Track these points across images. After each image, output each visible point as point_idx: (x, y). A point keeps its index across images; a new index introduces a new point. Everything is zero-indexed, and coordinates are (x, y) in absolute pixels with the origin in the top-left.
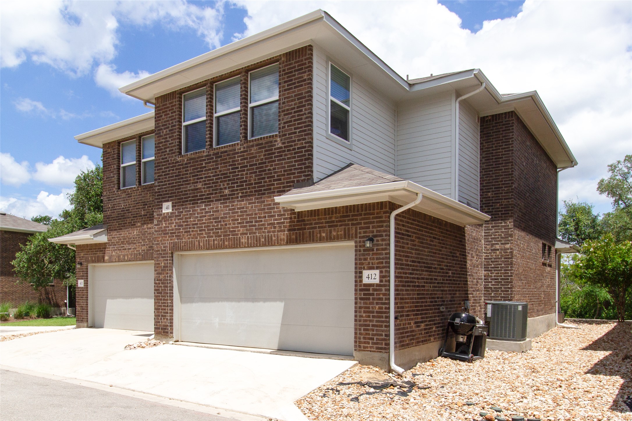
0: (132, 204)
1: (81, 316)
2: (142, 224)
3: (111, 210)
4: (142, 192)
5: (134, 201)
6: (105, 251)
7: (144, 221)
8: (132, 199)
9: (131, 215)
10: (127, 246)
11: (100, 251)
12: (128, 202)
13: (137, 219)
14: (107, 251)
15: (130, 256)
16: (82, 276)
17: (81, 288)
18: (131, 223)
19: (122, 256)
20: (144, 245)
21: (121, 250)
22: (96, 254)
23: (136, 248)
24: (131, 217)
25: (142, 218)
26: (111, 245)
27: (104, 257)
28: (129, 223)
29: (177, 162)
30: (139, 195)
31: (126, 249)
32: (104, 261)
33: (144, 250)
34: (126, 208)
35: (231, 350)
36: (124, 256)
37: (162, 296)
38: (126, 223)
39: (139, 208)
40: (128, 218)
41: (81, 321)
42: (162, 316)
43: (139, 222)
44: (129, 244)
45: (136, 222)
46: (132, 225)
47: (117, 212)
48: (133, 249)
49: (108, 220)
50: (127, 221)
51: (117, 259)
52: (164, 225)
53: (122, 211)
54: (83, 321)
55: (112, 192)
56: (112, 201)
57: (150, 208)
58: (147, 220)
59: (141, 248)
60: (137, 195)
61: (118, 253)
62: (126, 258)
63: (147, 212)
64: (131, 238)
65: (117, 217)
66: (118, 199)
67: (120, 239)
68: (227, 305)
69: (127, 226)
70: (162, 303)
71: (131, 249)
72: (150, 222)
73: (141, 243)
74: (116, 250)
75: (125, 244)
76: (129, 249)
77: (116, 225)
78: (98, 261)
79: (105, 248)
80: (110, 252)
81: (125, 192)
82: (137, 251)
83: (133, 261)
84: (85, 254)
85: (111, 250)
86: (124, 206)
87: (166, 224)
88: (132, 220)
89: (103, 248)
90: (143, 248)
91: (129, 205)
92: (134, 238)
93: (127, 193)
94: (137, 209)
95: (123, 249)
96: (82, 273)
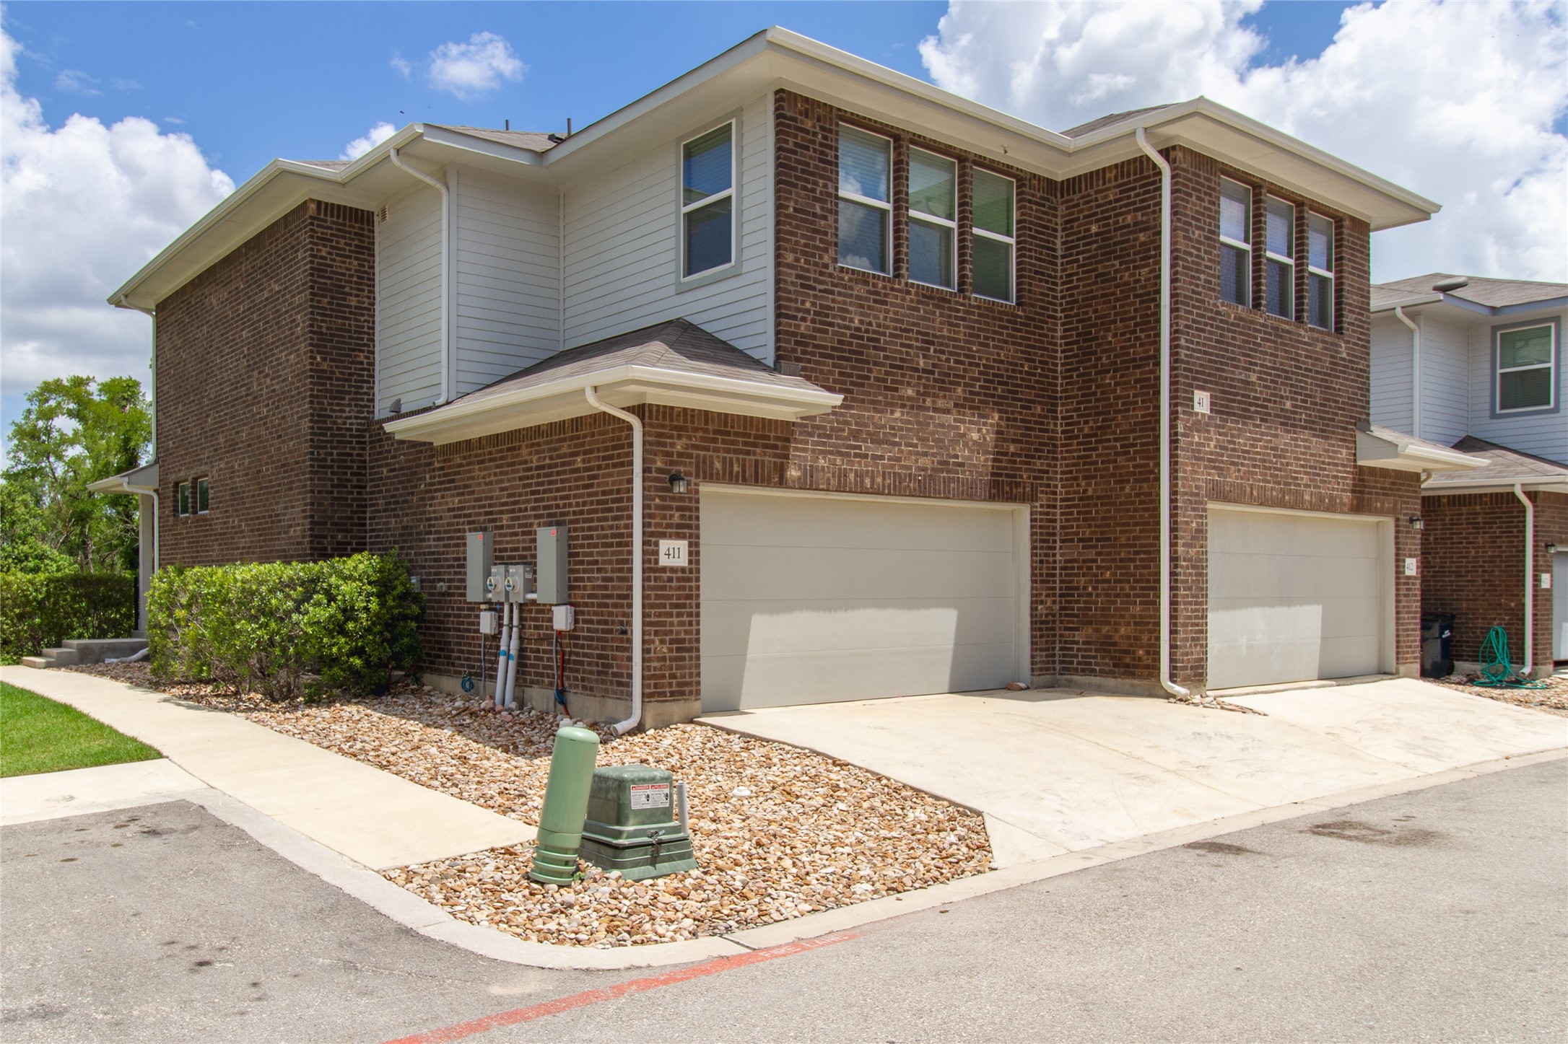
0: (888, 327)
1: (673, 676)
2: (918, 393)
3: (813, 321)
4: (919, 302)
5: (893, 320)
6: (787, 448)
7: (925, 387)
8: (887, 311)
9: (886, 357)
10: (868, 448)
11: (766, 446)
12: (877, 317)
13: (903, 375)
14: (796, 449)
15: (879, 480)
16: (679, 526)
17: (673, 570)
18: (885, 381)
19: (852, 476)
20: (926, 454)
21: (847, 455)
22: (748, 453)
23: (898, 459)
24: (883, 365)
25: (920, 378)
26: (811, 435)
27: (781, 470)
28: (877, 379)
29: (1218, 313)
30: (910, 308)
31: (866, 456)
32: (782, 483)
33: (925, 469)
34: (867, 331)
35: (1273, 692)
36: (859, 475)
37: (1193, 596)
38: (868, 378)
39: (910, 346)
40: (876, 364)
41: (672, 694)
42: (1193, 639)
43: (909, 384)
44: (877, 442)
45: (902, 383)
46: (887, 388)
47: (835, 333)
48: (890, 459)
49: (799, 348)
50: (870, 370)
51: (834, 482)
52: (1197, 439)
53: (852, 336)
54: (683, 693)
55: (816, 264)
56: (817, 293)
57: (944, 357)
58: (934, 387)
59: (916, 461)
60: (902, 307)
61: (838, 462)
62: (868, 482)
63: (934, 365)
64: (883, 427)
65: (833, 349)
66: (840, 294)
67: (847, 423)
68: (1258, 611)
69: (871, 386)
70: (1193, 611)
71: (882, 458)
72: (942, 393)
73: (915, 446)
74: (830, 453)
75: (865, 441)
76: (875, 457)
77: (830, 372)
78: (758, 479)
79: (788, 440)
80: (809, 455)
81: (866, 283)
82: (902, 467)
83: (889, 494)
84: (695, 447)
85: (813, 451)
86: (861, 322)
87: (1199, 437)
88: (887, 373)
89: (777, 438)
90: (923, 462)
91: (879, 325)
92: (892, 428)
93: (871, 288)
94: (902, 345)
95: (856, 455)
96: (677, 514)
